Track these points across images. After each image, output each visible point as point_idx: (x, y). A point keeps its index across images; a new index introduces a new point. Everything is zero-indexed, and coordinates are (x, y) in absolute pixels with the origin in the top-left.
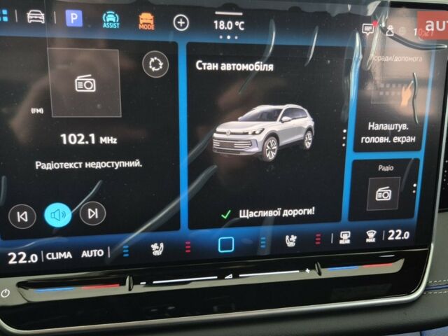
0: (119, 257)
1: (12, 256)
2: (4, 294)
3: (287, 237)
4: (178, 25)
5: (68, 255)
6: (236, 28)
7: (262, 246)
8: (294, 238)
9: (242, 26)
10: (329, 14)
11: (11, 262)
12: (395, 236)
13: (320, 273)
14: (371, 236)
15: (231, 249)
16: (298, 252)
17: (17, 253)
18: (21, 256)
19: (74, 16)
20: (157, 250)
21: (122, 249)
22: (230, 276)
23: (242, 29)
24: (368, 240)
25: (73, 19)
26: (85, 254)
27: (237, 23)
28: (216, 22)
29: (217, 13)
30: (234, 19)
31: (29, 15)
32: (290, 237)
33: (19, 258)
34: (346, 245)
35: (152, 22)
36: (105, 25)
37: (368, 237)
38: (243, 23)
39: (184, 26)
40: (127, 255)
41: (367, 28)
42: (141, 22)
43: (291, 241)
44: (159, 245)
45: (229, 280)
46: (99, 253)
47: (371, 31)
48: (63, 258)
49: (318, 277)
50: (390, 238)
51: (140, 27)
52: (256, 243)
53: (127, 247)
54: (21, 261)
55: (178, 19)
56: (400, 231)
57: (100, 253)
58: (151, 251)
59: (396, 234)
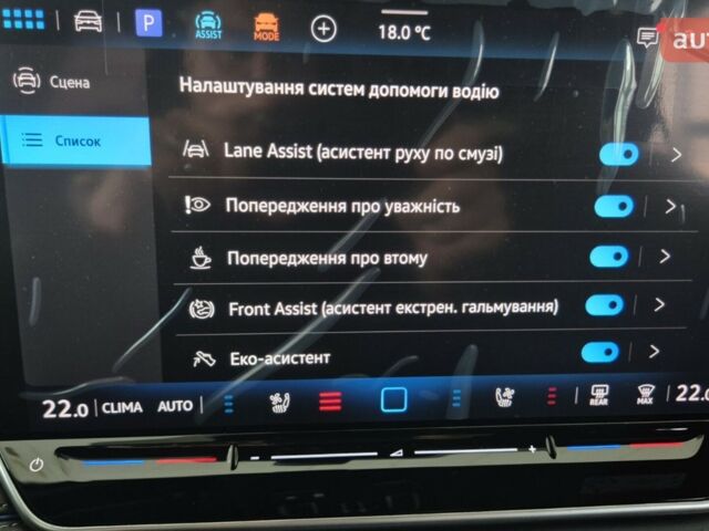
0: (217, 412)
1: (48, 406)
2: (35, 467)
3: (498, 391)
4: (319, 33)
5: (136, 407)
6: (415, 36)
7: (455, 405)
8: (509, 393)
9: (427, 33)
10: (579, 12)
11: (48, 415)
12: (688, 395)
13: (553, 455)
14: (646, 394)
15: (402, 407)
16: (517, 416)
17: (56, 401)
18: (63, 406)
19: (149, 20)
20: (280, 404)
21: (222, 400)
22: (400, 453)
23: (427, 39)
24: (639, 401)
25: (146, 24)
26: (163, 407)
27: (418, 29)
28: (382, 27)
29: (384, 12)
30: (413, 21)
31: (78, 19)
32: (503, 391)
33: (59, 408)
34: (601, 407)
35: (275, 28)
36: (198, 35)
37: (640, 396)
38: (428, 28)
39: (329, 34)
40: (229, 411)
41: (645, 35)
42: (258, 28)
43: (505, 398)
44: (282, 397)
45: (397, 460)
46: (186, 405)
47: (653, 39)
48: (128, 412)
49: (550, 460)
50: (680, 399)
51: (256, 36)
52: (445, 399)
53: (230, 397)
54: (63, 414)
55: (319, 23)
56: (697, 387)
57: (188, 406)
58: (270, 405)
59: (691, 392)
